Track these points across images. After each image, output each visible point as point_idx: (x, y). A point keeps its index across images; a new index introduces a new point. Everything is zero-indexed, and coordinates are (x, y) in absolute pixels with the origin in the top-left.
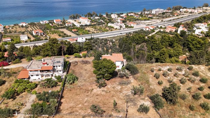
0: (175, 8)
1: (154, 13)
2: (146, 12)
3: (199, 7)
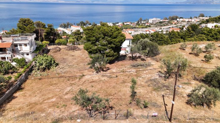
0: (172, 18)
1: (151, 22)
2: (142, 22)
3: (195, 17)
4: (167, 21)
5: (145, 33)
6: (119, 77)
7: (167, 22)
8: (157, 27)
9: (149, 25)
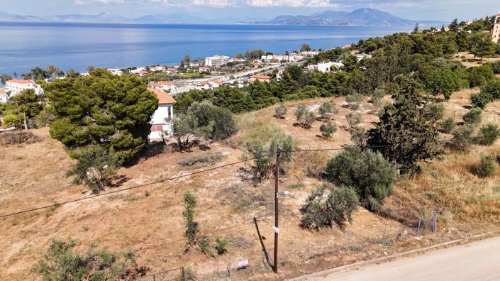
0: (252, 54)
1: (210, 65)
4: (243, 60)
5: (200, 89)
6: (153, 195)
7: (243, 62)
8: (223, 74)
9: (206, 70)
